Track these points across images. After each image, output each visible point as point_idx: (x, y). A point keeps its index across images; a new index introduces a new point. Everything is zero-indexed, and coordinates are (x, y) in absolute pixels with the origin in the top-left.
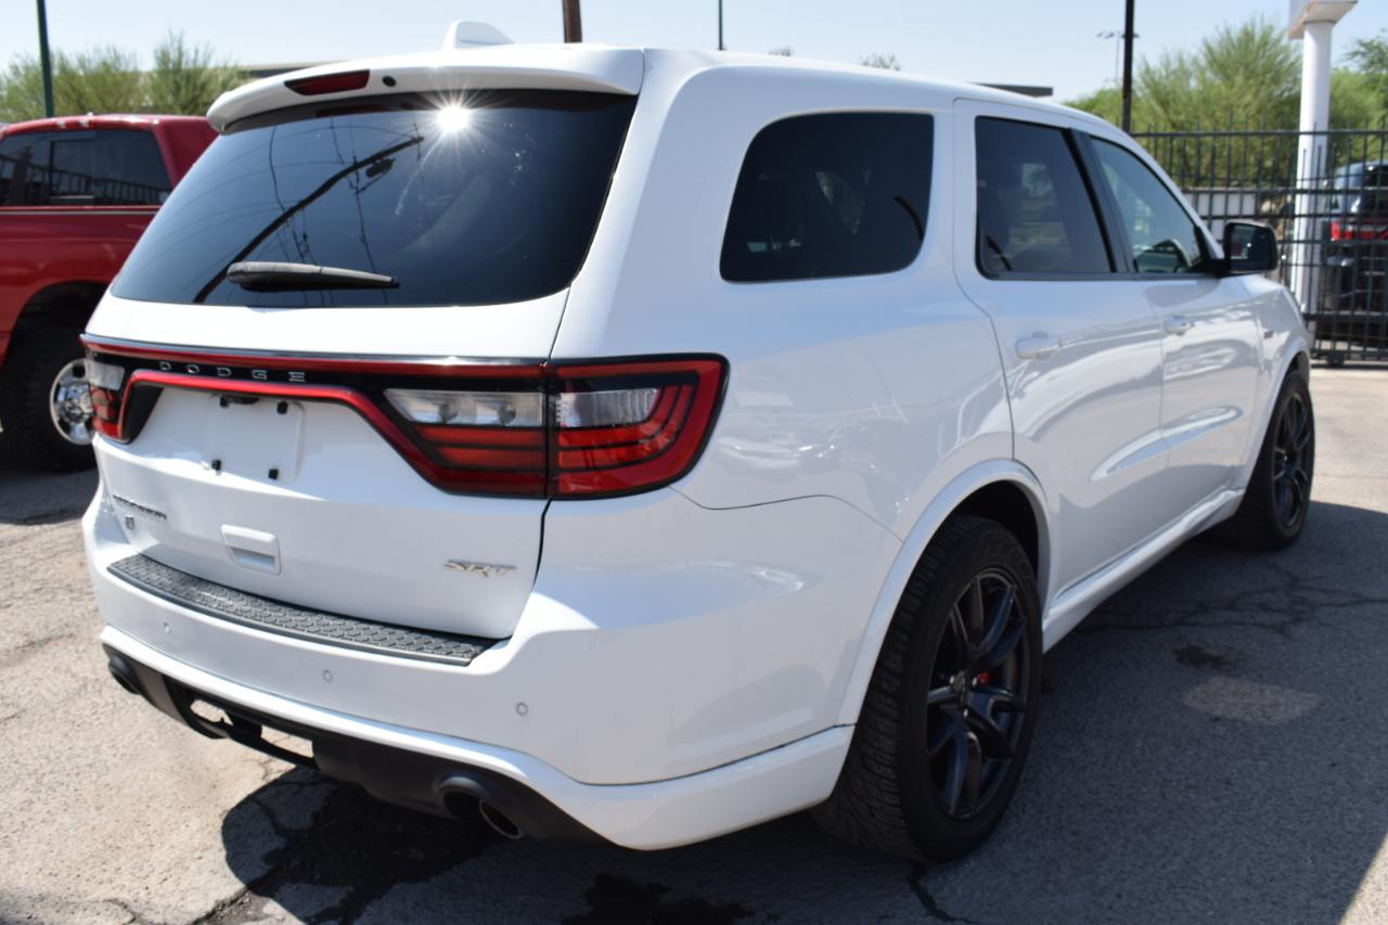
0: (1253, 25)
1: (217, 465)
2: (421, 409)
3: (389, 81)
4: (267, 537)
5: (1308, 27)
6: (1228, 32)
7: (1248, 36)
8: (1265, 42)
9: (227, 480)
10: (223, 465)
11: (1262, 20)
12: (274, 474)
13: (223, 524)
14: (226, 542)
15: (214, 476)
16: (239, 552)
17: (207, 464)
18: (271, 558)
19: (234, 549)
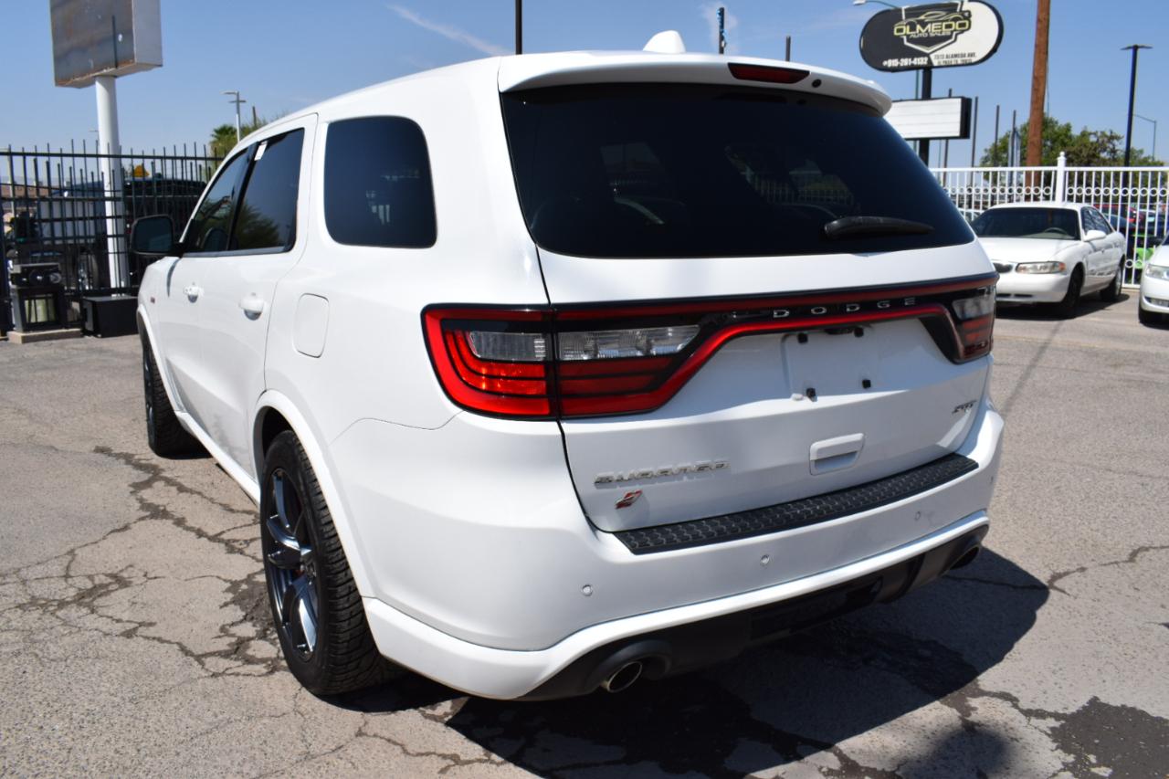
1: (811, 394)
3: (817, 83)
4: (858, 436)
5: (97, 78)
9: (824, 402)
10: (816, 390)
12: (867, 385)
13: (813, 442)
14: (813, 457)
15: (806, 404)
16: (825, 461)
17: (799, 396)
18: (852, 454)
19: (818, 462)
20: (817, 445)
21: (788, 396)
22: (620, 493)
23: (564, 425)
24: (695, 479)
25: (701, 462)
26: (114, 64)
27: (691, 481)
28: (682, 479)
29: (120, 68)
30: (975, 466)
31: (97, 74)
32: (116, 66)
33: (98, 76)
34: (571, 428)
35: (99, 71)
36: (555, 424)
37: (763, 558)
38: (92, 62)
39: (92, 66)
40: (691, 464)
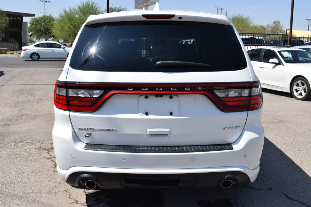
0: (89, 2)
1: (147, 114)
2: (220, 94)
3: (180, 18)
4: (167, 130)
6: (83, 3)
7: (88, 5)
8: (92, 6)
9: (151, 117)
10: (149, 113)
11: (91, 1)
12: (171, 114)
13: (148, 129)
14: (148, 133)
15: (145, 117)
16: (153, 135)
17: (142, 114)
18: (167, 135)
19: (151, 135)
20: (149, 130)
21: (138, 114)
22: (85, 133)
23: (70, 112)
24: (107, 133)
25: (108, 128)
26: (146, 2)
27: (106, 133)
28: (103, 132)
29: (147, 4)
30: (232, 149)
31: (143, 5)
32: (147, 3)
33: (143, 6)
34: (72, 113)
35: (143, 4)
36: (68, 112)
37: (124, 159)
38: (142, 1)
39: (142, 3)
40: (106, 128)
